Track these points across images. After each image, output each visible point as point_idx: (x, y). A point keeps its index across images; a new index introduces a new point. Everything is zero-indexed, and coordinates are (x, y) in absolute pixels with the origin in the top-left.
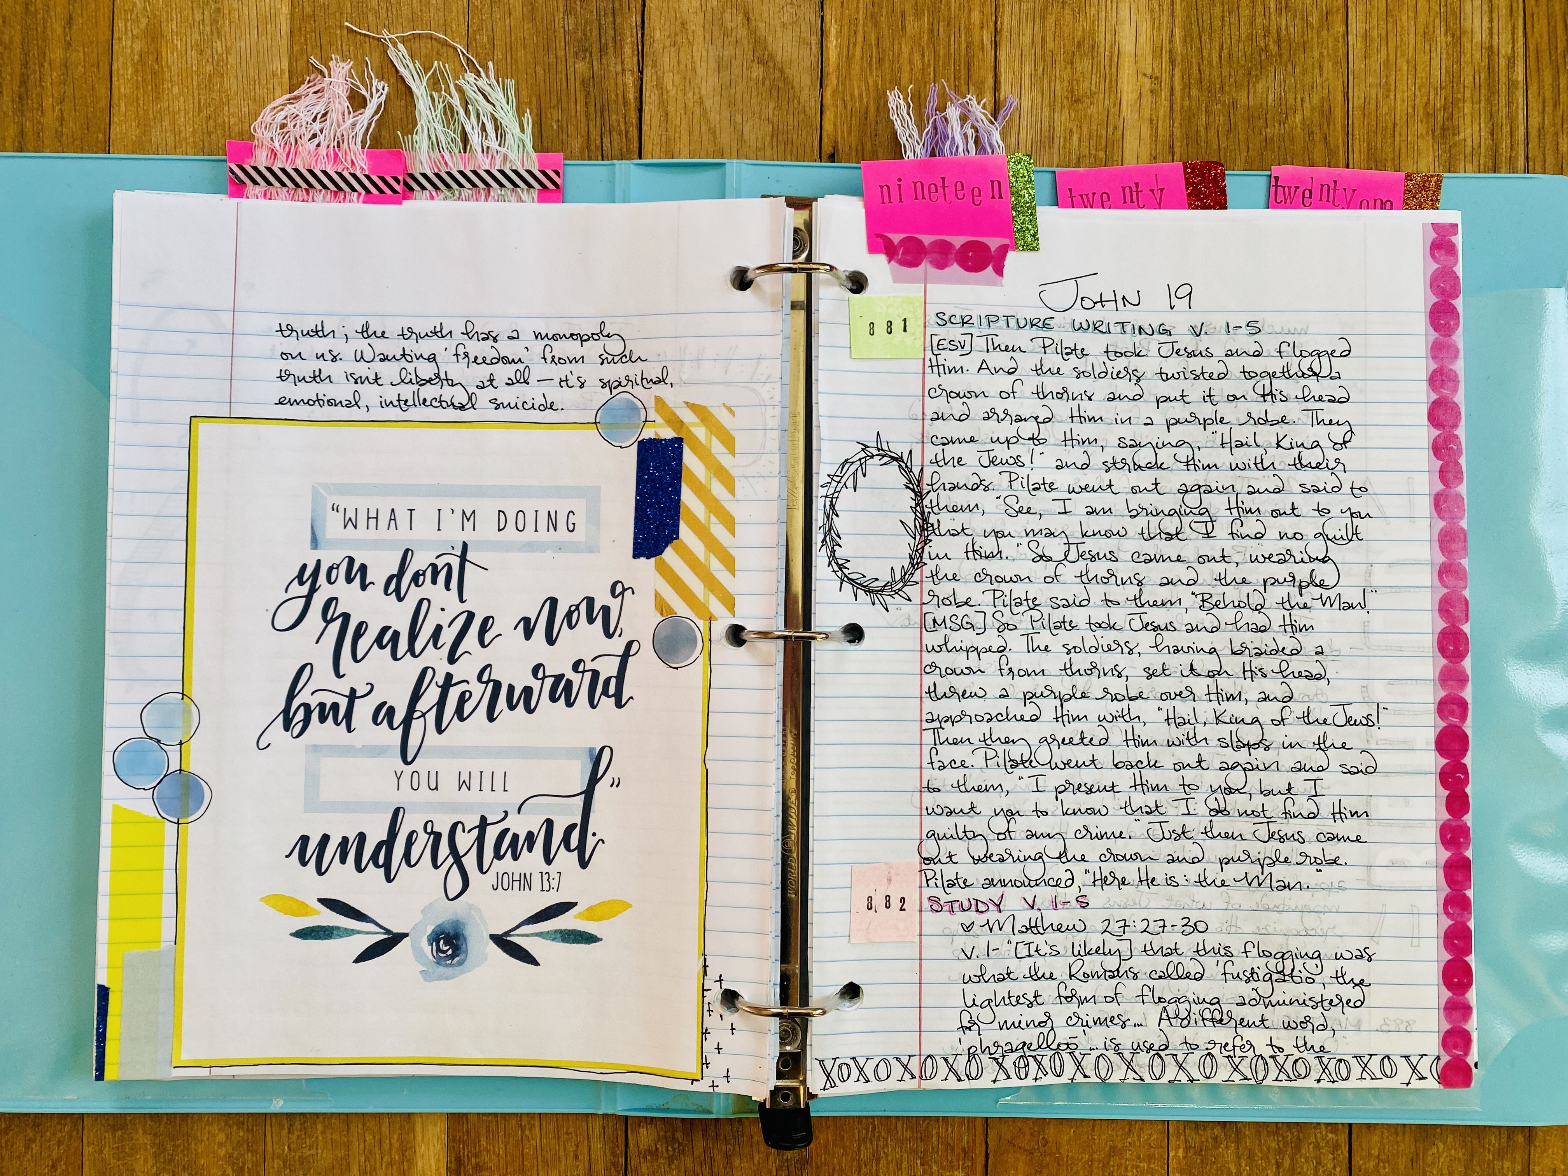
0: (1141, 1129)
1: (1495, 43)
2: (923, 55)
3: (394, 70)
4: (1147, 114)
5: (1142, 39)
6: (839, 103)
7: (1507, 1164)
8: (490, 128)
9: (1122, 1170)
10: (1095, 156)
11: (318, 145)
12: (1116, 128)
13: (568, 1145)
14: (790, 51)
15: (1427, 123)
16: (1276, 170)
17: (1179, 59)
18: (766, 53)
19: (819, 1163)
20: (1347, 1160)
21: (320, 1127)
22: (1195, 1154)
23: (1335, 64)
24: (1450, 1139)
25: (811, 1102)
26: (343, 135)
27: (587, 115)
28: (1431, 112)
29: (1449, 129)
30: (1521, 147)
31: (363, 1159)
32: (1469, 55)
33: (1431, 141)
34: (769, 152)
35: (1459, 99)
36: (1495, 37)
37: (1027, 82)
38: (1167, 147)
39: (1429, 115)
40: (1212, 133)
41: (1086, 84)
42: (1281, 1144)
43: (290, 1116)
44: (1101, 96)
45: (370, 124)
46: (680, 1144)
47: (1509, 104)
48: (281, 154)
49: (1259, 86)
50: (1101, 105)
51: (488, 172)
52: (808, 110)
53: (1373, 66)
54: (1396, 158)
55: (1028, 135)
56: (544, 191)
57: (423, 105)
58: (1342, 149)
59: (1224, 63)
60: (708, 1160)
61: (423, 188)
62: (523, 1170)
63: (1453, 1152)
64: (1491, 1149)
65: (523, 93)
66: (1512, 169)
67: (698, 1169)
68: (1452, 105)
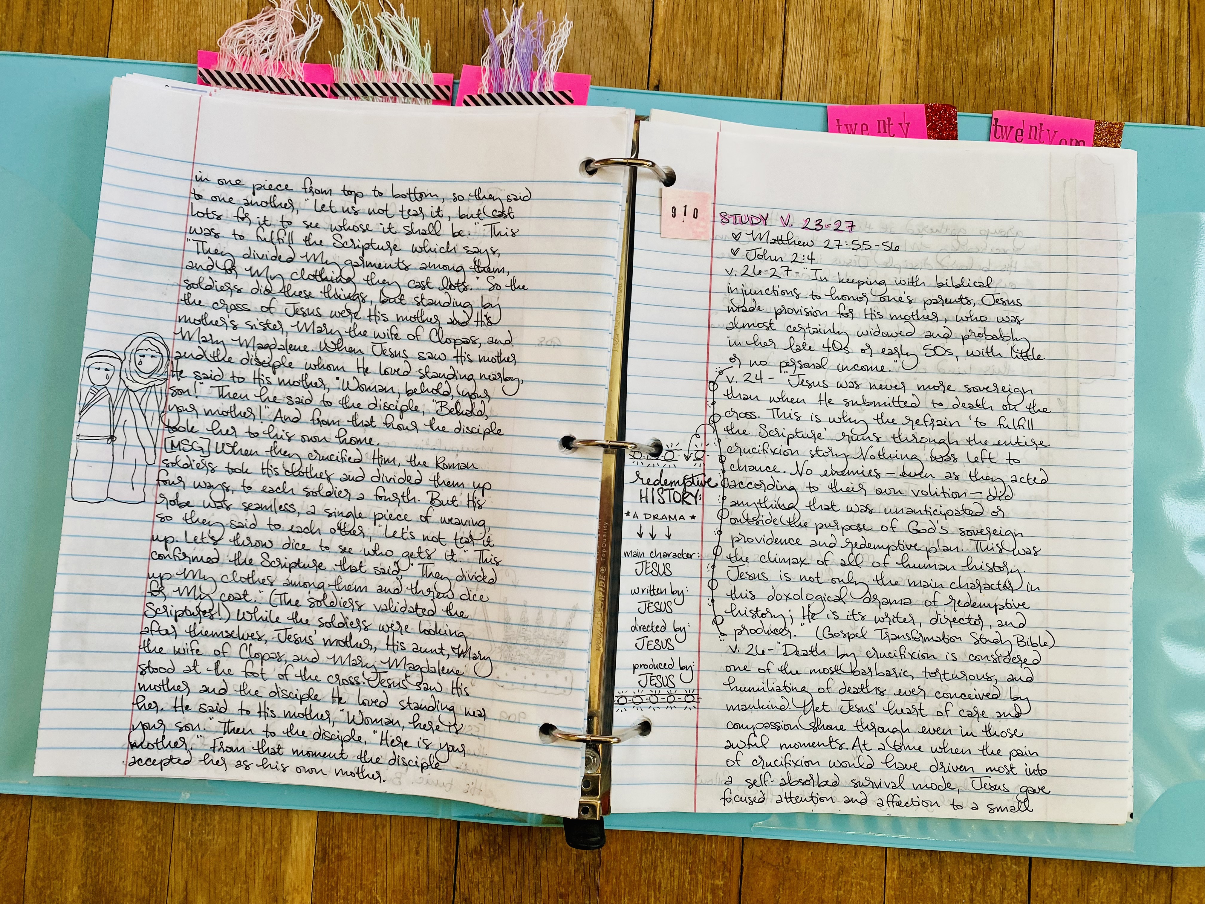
0: (865, 854)
1: (1166, 27)
2: (730, 15)
3: (327, 7)
4: (898, 66)
5: (897, 11)
6: (665, 47)
7: (1153, 897)
8: (399, 52)
9: (848, 887)
10: (858, 97)
11: (267, 58)
12: (874, 76)
13: (411, 842)
14: (628, 6)
15: (1113, 84)
16: (996, 114)
17: (925, 27)
18: (611, 8)
19: (609, 868)
20: (1027, 887)
21: (217, 818)
22: (906, 876)
23: (1044, 36)
24: (1109, 875)
25: (604, 817)
26: (287, 51)
27: (472, 47)
28: (1116, 76)
29: (1129, 90)
30: (1185, 106)
31: (249, 845)
32: (1146, 36)
33: (1116, 99)
34: (608, 81)
35: (1137, 68)
36: (1166, 22)
37: (808, 38)
38: (913, 93)
39: (1115, 79)
40: (948, 84)
41: (853, 43)
42: (975, 872)
43: (194, 806)
44: (865, 52)
45: (307, 46)
46: (500, 847)
47: (1176, 73)
48: (239, 63)
49: (986, 51)
50: (864, 58)
51: (395, 85)
52: (640, 51)
53: (1072, 40)
54: (1089, 110)
55: (806, 79)
56: (437, 101)
57: (348, 33)
58: (1047, 101)
59: (959, 32)
60: (521, 861)
61: (345, 95)
62: (374, 860)
63: (1111, 885)
64: (1142, 884)
65: (425, 29)
66: (1177, 122)
67: (513, 867)
68: (1132, 72)
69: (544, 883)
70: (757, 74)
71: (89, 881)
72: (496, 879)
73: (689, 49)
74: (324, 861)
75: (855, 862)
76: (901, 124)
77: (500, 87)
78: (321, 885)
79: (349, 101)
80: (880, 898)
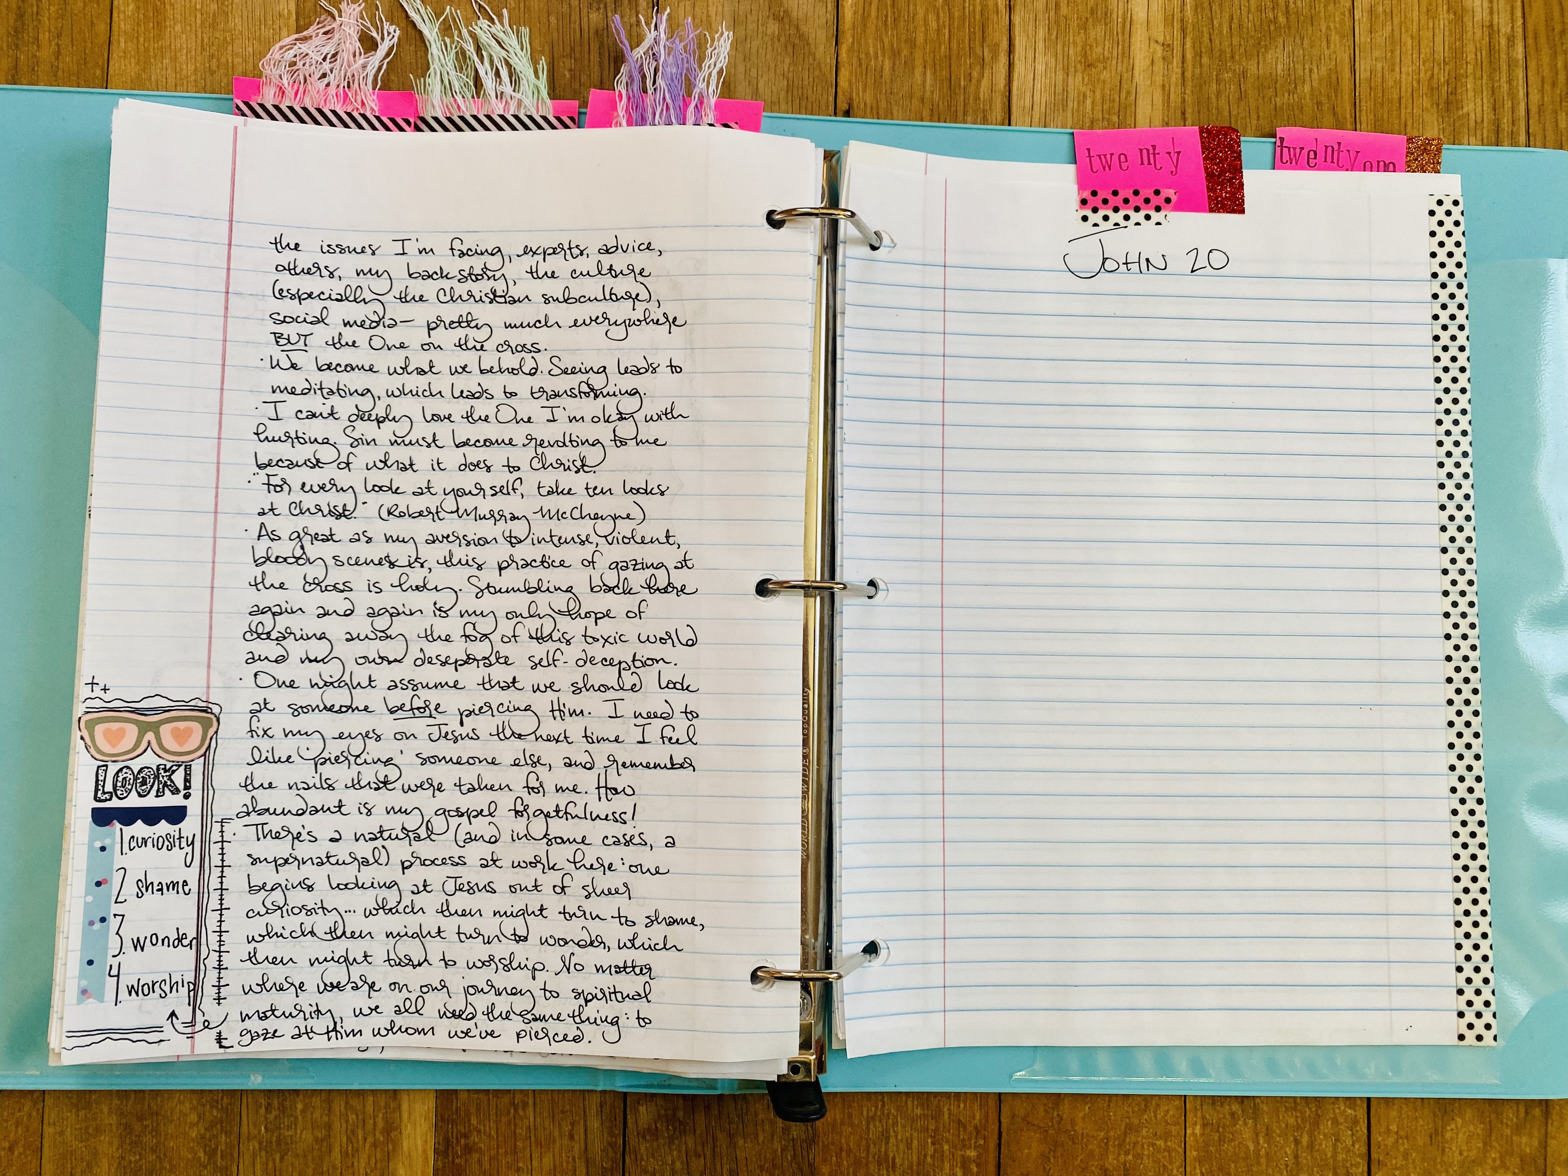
0: (1158, 1105)
1: (1495, 22)
2: (938, 17)
3: (404, 15)
4: (1159, 79)
6: (855, 60)
7: (1524, 1139)
8: (504, 73)
9: (1138, 1149)
10: (1108, 120)
11: (328, 85)
12: (1128, 93)
13: (563, 1124)
14: (805, 7)
15: (1432, 95)
17: (1190, 27)
18: (782, 9)
19: (826, 1143)
20: (1365, 1137)
21: (300, 1106)
22: (1212, 1130)
23: (1342, 36)
24: (1468, 1114)
25: (820, 1077)
26: (353, 75)
27: (601, 65)
28: (1436, 86)
29: (1452, 103)
30: (1523, 124)
31: (345, 1140)
32: (1470, 34)
33: (1436, 115)
34: (783, 106)
35: (1462, 75)
36: (1495, 16)
37: (1041, 45)
38: (1179, 113)
39: (1433, 89)
40: (1223, 101)
41: (1099, 49)
42: (1299, 1120)
43: (268, 1093)
44: (1114, 62)
45: (380, 66)
46: (681, 1123)
47: (1510, 82)
48: (290, 92)
49: (1269, 57)
50: (1113, 68)
51: (502, 117)
52: (823, 65)
53: (1379, 40)
55: (1041, 98)
57: (435, 50)
58: (1349, 113)
59: (1235, 32)
60: (710, 1139)
61: (432, 128)
62: (514, 1151)
63: (1471, 1128)
64: (1509, 1123)
65: (537, 41)
66: (1514, 143)
67: (699, 1149)
68: (1456, 80)
69: (742, 1167)
70: (977, 92)
72: (678, 1165)
73: (887, 61)
74: (447, 1156)
76: (1165, 153)
77: (644, 117)
80: (1179, 1162)
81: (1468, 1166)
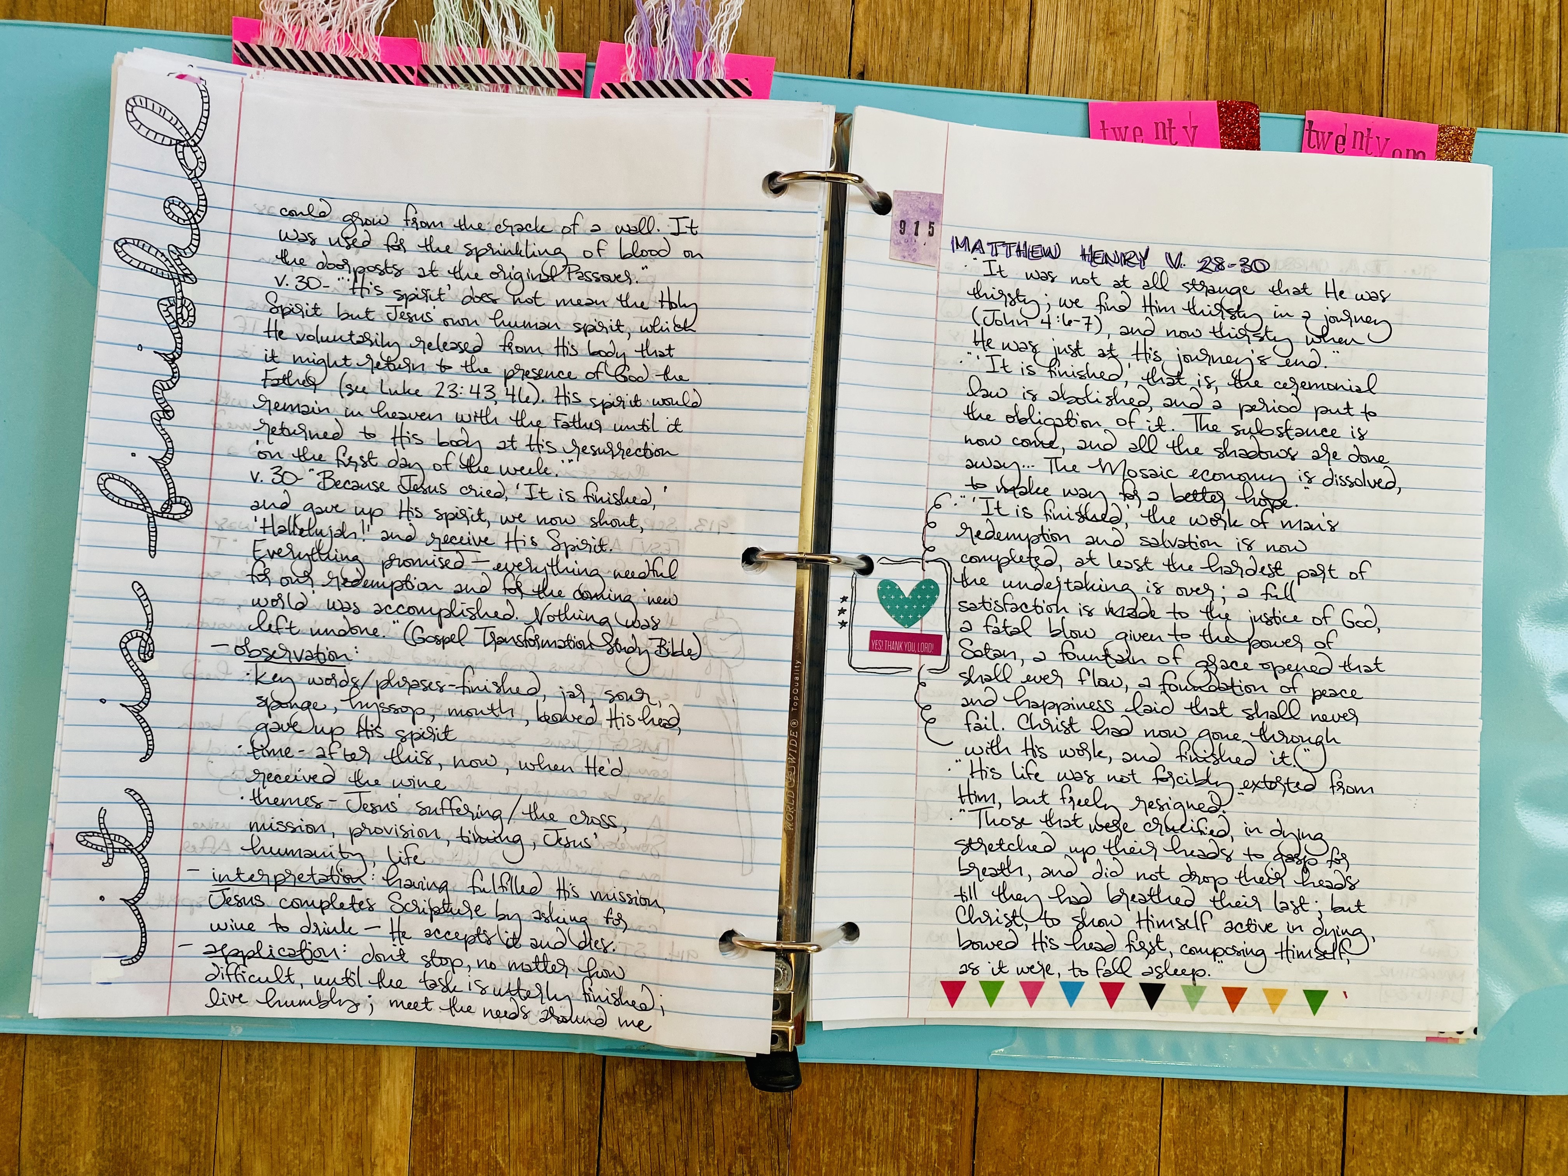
0: (1135, 1087)
4: (1183, 50)
6: (871, 21)
7: (1502, 1134)
8: (511, 23)
9: (1114, 1129)
10: (1129, 91)
11: (330, 28)
12: (1150, 63)
13: (542, 1085)
15: (1462, 77)
16: (1310, 115)
19: (803, 1112)
20: (1341, 1125)
21: (280, 1058)
22: (1188, 1114)
23: (1373, 12)
24: (1445, 1107)
25: (798, 1047)
26: (356, 19)
27: (611, 17)
28: (1467, 66)
29: (1482, 84)
30: (1554, 107)
31: (324, 1093)
32: (1505, 11)
33: (1465, 96)
34: (796, 66)
35: (1493, 55)
37: (1063, 10)
38: (1201, 86)
39: (1464, 70)
40: (1247, 75)
41: (1123, 17)
42: (1276, 1106)
43: (249, 1045)
44: (1138, 30)
45: (384, 13)
46: (659, 1088)
47: (1543, 63)
48: (290, 35)
49: (1297, 30)
50: (1136, 37)
51: (507, 68)
52: (839, 25)
53: (1410, 16)
54: (1430, 110)
55: (1061, 66)
56: (565, 91)
58: (1376, 98)
59: (1263, 3)
60: (687, 1106)
61: (438, 81)
62: (492, 1109)
63: (1448, 1119)
64: (1486, 1117)
66: (1544, 128)
67: (677, 1114)
68: (1487, 60)
69: (718, 1133)
70: (996, 58)
71: (108, 1145)
72: (655, 1129)
73: (904, 23)
74: (425, 1113)
75: (1122, 1097)
76: (1185, 128)
77: (652, 72)
78: (422, 1144)
79: (443, 89)
80: (1154, 1142)
81: (1442, 1158)
